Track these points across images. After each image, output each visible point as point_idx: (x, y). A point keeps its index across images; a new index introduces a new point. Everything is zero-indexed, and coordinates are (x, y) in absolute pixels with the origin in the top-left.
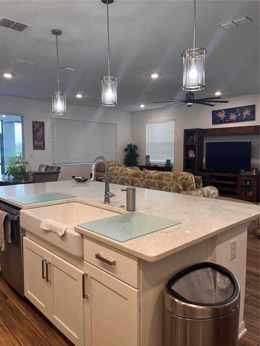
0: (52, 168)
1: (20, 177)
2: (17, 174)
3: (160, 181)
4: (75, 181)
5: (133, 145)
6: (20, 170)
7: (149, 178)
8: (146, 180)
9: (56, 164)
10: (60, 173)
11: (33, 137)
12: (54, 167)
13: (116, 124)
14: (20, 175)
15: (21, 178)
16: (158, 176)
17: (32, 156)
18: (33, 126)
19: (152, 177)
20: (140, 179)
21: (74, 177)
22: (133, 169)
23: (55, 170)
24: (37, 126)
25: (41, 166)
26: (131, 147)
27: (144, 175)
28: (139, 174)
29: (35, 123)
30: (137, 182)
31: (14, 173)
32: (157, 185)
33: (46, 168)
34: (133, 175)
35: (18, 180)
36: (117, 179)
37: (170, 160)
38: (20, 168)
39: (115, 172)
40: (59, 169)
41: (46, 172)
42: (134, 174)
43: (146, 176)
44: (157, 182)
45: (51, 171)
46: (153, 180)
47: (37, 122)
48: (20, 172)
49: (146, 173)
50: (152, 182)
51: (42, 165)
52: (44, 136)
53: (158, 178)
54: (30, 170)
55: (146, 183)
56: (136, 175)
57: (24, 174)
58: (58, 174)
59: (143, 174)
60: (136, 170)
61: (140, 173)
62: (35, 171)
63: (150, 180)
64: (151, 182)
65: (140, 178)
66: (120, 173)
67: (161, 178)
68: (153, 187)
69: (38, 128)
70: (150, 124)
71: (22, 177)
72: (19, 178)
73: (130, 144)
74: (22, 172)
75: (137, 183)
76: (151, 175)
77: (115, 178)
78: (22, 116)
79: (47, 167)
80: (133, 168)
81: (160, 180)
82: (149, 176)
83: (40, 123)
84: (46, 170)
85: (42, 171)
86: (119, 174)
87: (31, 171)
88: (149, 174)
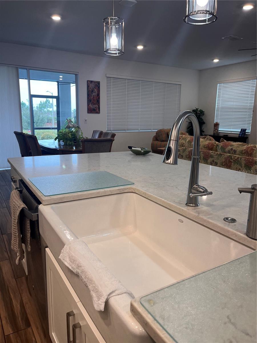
0: (107, 134)
1: (70, 143)
2: (67, 139)
3: (248, 158)
4: (131, 152)
5: (199, 110)
6: (70, 135)
7: (231, 153)
8: (226, 154)
9: (111, 130)
10: (114, 140)
11: (88, 99)
12: (108, 134)
13: (181, 85)
14: (71, 141)
15: (71, 145)
16: (245, 150)
17: (86, 120)
18: (88, 86)
19: (235, 152)
20: (217, 153)
21: (130, 148)
22: (206, 139)
23: (109, 137)
24: (92, 86)
25: (95, 132)
26: (196, 112)
27: (223, 148)
28: (215, 146)
29: (89, 82)
30: (212, 156)
31: (64, 138)
32: (243, 163)
33: (99, 134)
34: (207, 147)
35: (67, 146)
36: (184, 151)
37: (246, 129)
38: (70, 133)
39: (181, 142)
40: (113, 135)
41: (99, 138)
42: (209, 146)
43: (227, 150)
44: (243, 159)
45: (105, 138)
46: (238, 156)
47: (92, 82)
48: (71, 137)
49: (227, 146)
50: (236, 158)
51: (96, 130)
52: (99, 98)
53: (245, 153)
54: (81, 136)
55: (226, 159)
56: (210, 148)
57: (75, 140)
58: (111, 142)
59: (221, 146)
60: (210, 140)
61: (217, 145)
62: (86, 138)
63: (232, 155)
64: (234, 158)
65: (217, 151)
66: (188, 143)
67: (249, 153)
68: (236, 164)
69: (93, 88)
70: (222, 84)
71: (72, 143)
72: (69, 145)
73: (196, 109)
74: (73, 138)
75: (212, 158)
76: (234, 149)
77: (181, 150)
78: (77, 74)
79: (101, 133)
80: (205, 137)
81: (248, 156)
82: (232, 149)
83: (95, 82)
84: (100, 136)
85: (95, 138)
86: (187, 145)
87: (83, 137)
88: (231, 147)
